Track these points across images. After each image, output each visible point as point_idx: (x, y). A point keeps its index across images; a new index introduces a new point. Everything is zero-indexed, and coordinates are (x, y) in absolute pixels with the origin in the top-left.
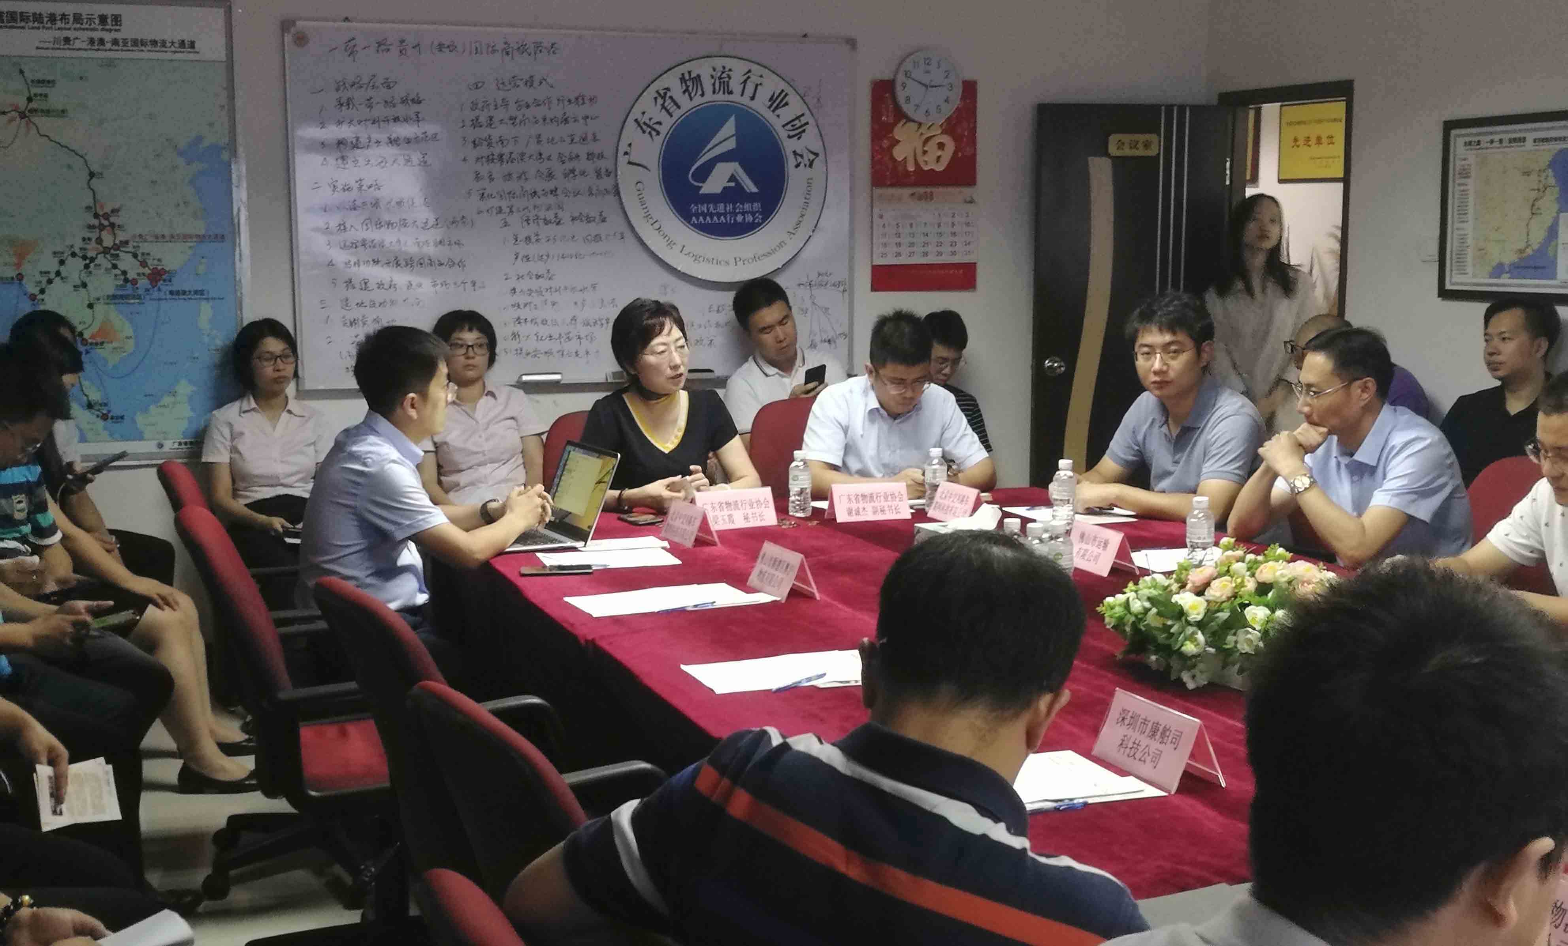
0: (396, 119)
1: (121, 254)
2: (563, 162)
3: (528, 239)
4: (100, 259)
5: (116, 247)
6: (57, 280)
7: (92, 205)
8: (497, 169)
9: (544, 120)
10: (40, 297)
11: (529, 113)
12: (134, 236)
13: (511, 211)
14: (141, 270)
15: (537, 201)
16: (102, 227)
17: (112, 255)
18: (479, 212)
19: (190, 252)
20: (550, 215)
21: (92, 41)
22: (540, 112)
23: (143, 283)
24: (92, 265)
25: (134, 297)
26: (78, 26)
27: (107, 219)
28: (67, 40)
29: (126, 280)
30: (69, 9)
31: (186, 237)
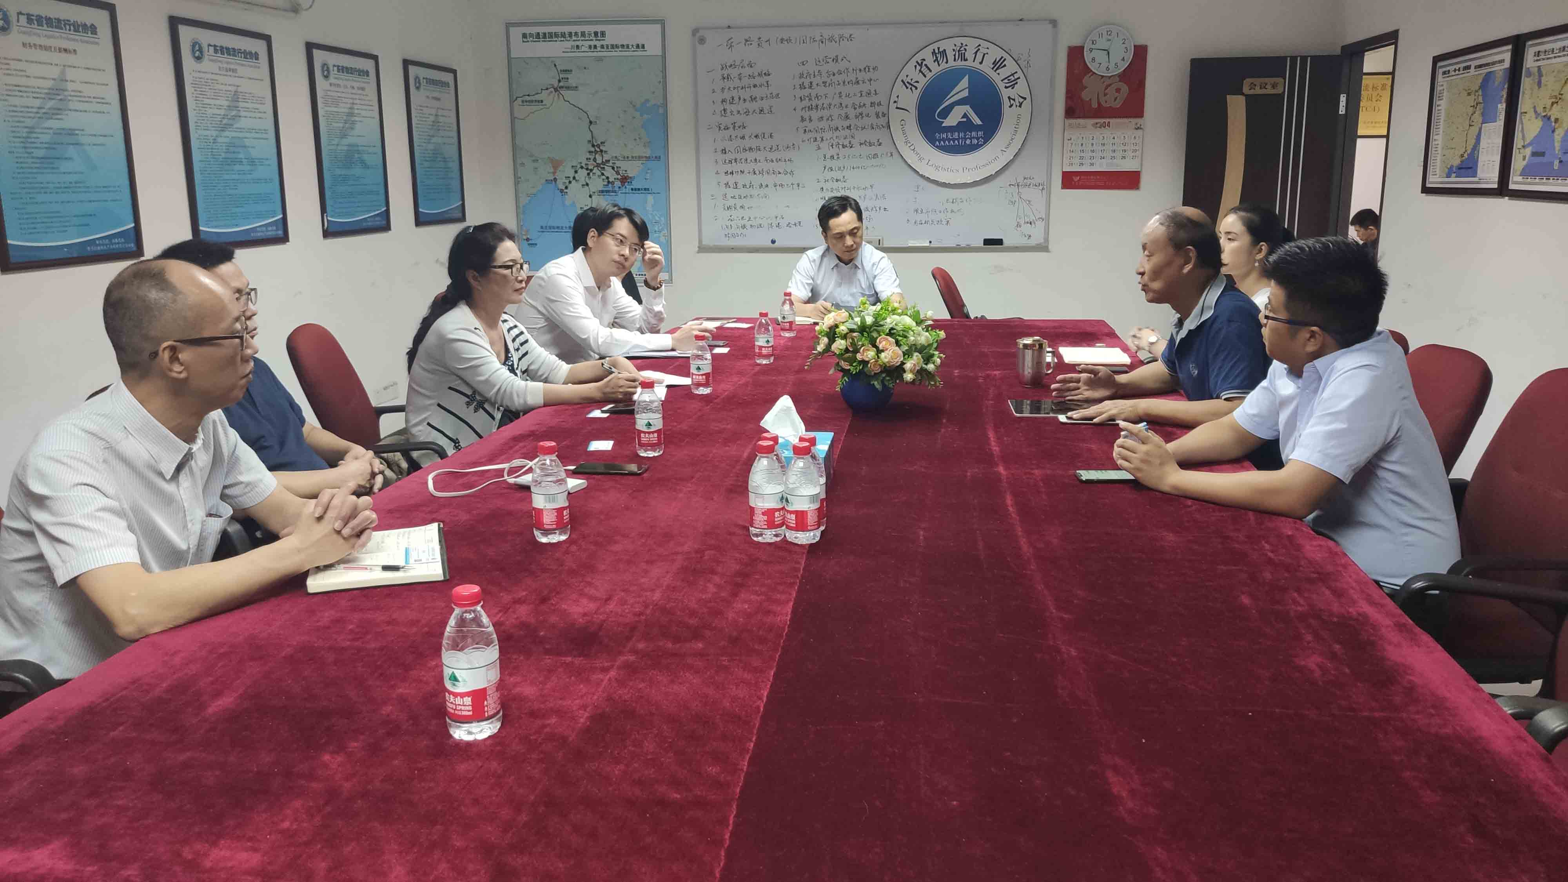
0: (755, 86)
1: (606, 168)
2: (855, 109)
3: (832, 157)
4: (595, 169)
5: (603, 163)
6: (573, 182)
7: (590, 138)
8: (815, 114)
9: (844, 83)
10: (565, 191)
11: (835, 79)
12: (612, 157)
13: (822, 140)
14: (616, 176)
15: (837, 133)
16: (596, 152)
17: (602, 168)
18: (803, 141)
19: (641, 166)
20: (846, 142)
21: (590, 47)
22: (843, 77)
23: (618, 184)
24: (591, 174)
25: (613, 192)
26: (583, 38)
27: (599, 148)
28: (578, 47)
29: (609, 182)
30: (579, 29)
31: (640, 158)
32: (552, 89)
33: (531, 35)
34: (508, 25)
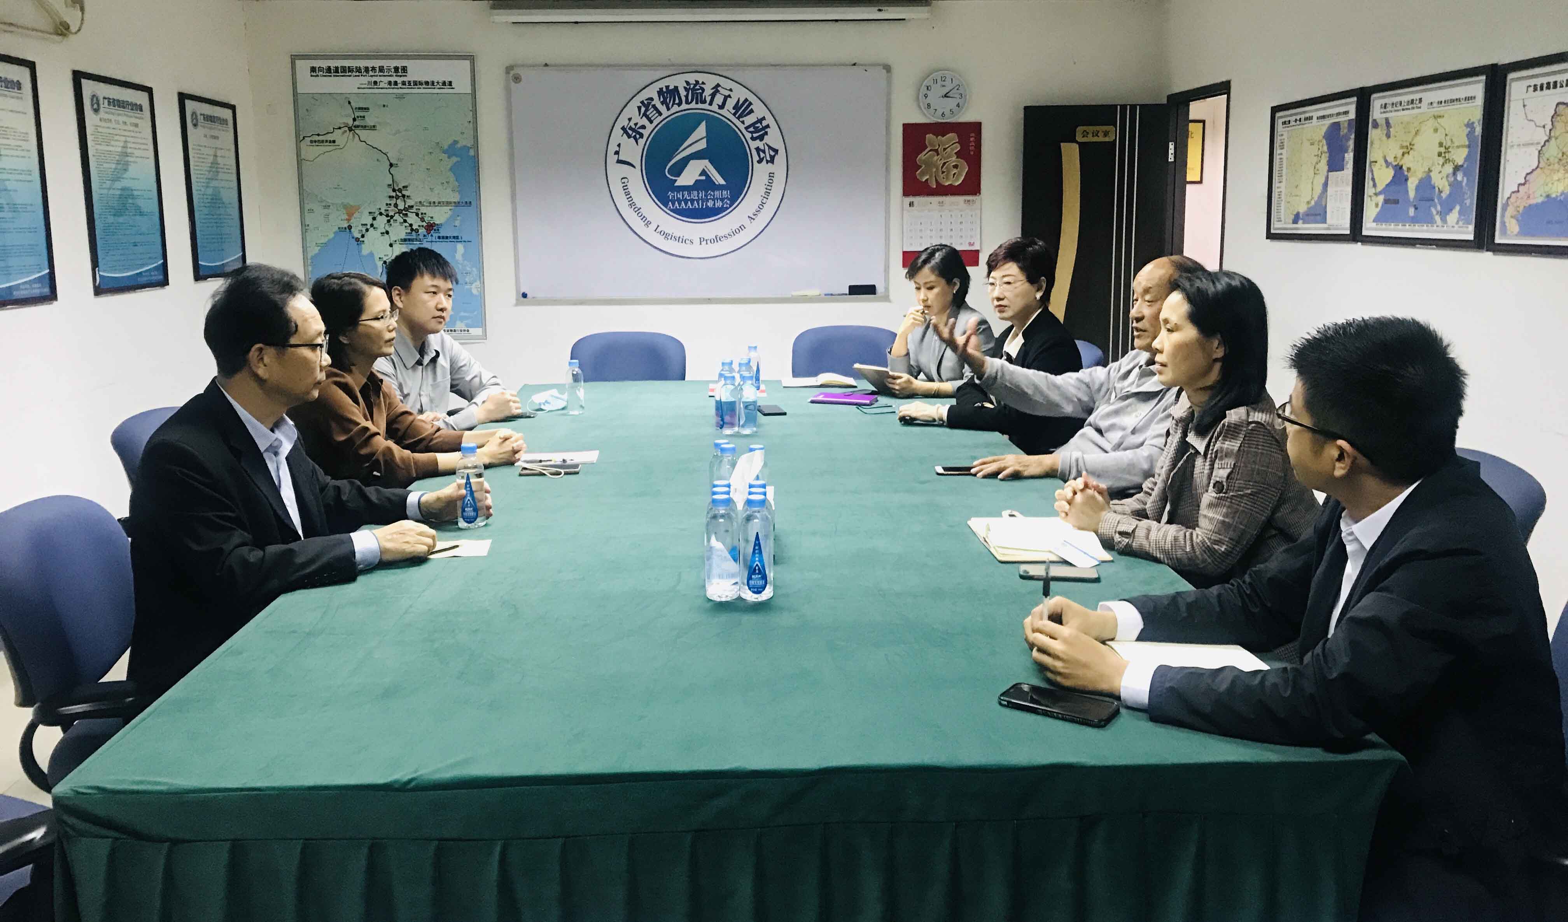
1: (409, 214)
4: (397, 217)
5: (406, 209)
6: (371, 230)
7: (391, 182)
10: (361, 239)
12: (416, 203)
14: (421, 224)
16: (397, 197)
17: (403, 214)
19: (450, 212)
21: (390, 83)
23: (422, 231)
24: (392, 220)
26: (382, 74)
27: (401, 192)
28: (375, 83)
29: (412, 230)
30: (377, 63)
31: (448, 203)
32: (346, 129)
33: (321, 69)
34: (294, 58)
